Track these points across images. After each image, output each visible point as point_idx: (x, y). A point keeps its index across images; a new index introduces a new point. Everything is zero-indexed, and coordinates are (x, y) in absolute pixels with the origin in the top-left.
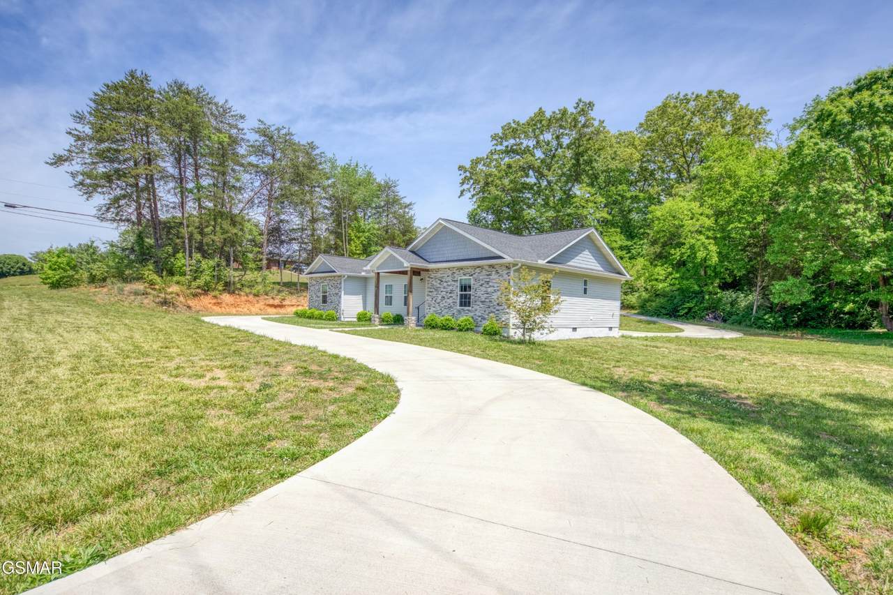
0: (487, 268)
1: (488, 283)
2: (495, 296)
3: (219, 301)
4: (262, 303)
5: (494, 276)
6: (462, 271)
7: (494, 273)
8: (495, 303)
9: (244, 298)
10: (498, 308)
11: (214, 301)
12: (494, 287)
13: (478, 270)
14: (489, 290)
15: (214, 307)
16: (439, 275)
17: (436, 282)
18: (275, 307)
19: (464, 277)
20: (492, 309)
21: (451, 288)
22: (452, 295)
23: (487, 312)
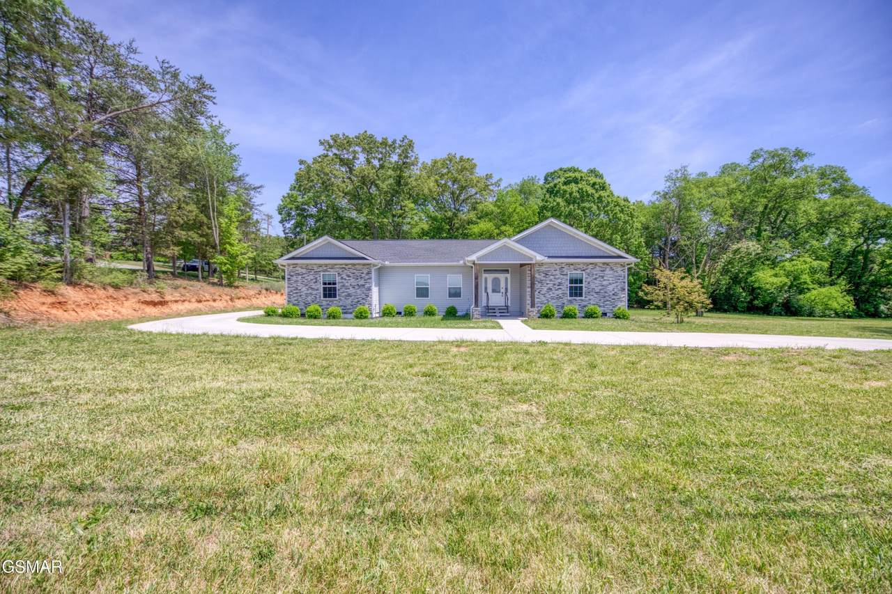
0: (601, 265)
1: (603, 277)
2: (610, 288)
3: (61, 299)
4: (134, 300)
5: (608, 271)
6: (572, 267)
7: (608, 269)
8: (611, 294)
9: (102, 293)
10: (614, 297)
11: (50, 299)
12: (609, 280)
13: (590, 266)
14: (605, 283)
15: (54, 311)
16: (543, 268)
17: (539, 275)
18: (154, 304)
19: (574, 272)
20: (607, 298)
21: (559, 281)
22: (561, 287)
23: (602, 301)
